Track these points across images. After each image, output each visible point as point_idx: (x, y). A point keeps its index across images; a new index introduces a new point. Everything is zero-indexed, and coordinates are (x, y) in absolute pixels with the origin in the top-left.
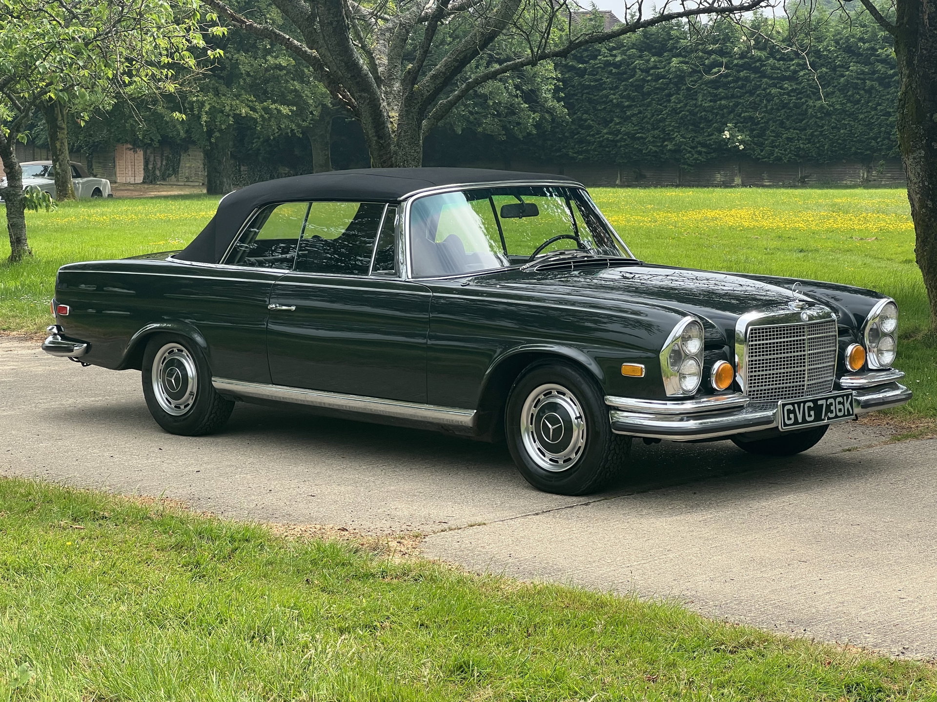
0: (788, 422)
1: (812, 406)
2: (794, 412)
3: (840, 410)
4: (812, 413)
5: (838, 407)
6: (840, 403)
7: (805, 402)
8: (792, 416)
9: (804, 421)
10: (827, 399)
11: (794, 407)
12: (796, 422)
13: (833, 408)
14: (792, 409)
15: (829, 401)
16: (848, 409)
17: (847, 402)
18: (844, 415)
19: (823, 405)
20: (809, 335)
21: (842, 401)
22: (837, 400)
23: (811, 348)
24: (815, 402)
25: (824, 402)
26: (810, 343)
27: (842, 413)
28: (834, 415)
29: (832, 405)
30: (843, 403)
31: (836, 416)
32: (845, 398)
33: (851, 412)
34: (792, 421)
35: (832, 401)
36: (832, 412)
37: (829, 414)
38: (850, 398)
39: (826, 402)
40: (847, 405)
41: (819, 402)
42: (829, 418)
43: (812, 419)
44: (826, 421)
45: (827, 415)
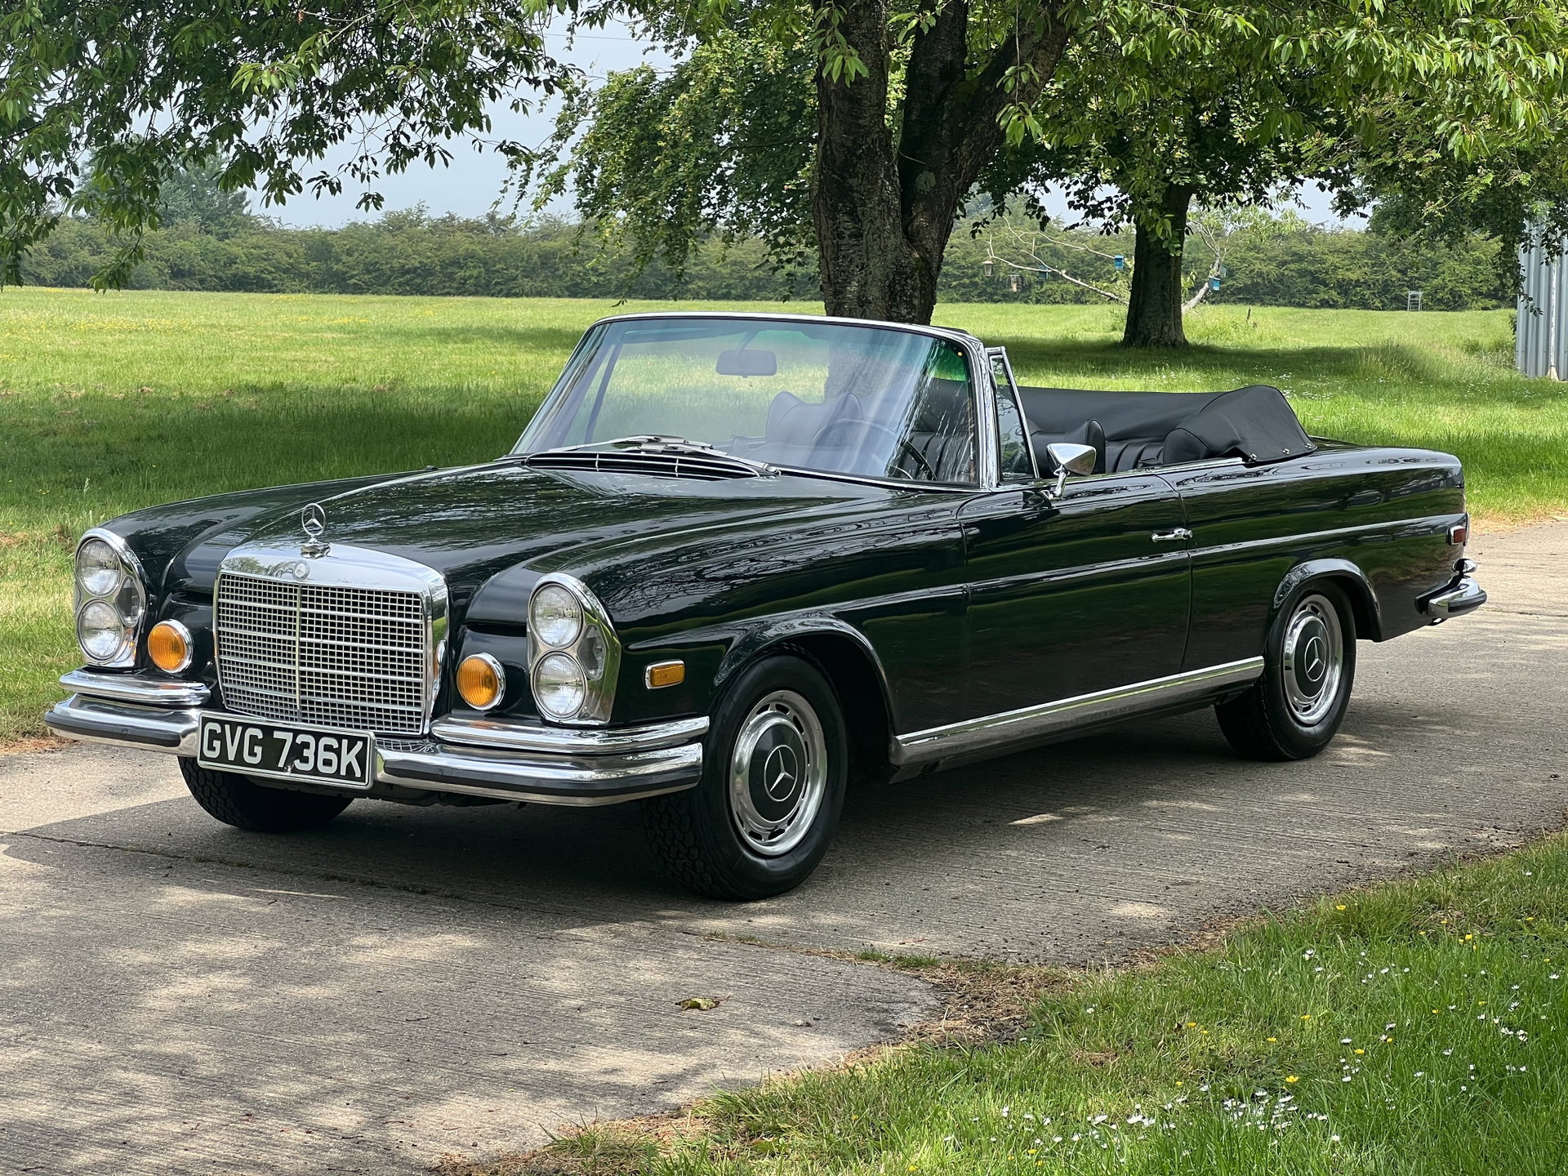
0: (208, 754)
1: (260, 736)
2: (221, 737)
3: (327, 763)
4: (258, 750)
5: (323, 755)
6: (328, 748)
7: (246, 726)
8: (217, 744)
9: (239, 760)
10: (296, 733)
11: (223, 729)
12: (223, 758)
13: (309, 753)
14: (219, 731)
15: (300, 739)
16: (350, 767)
17: (349, 750)
18: (337, 775)
19: (285, 741)
20: (304, 606)
21: (336, 746)
22: (324, 741)
23: (307, 632)
24: (268, 731)
25: (289, 737)
26: (304, 621)
27: (332, 770)
28: (309, 767)
29: (308, 747)
30: (338, 752)
31: (315, 771)
32: (345, 742)
33: (358, 774)
34: (215, 754)
35: (311, 739)
36: (305, 760)
37: (297, 763)
38: (360, 744)
39: (295, 738)
40: (349, 758)
41: (277, 735)
42: (295, 770)
43: (257, 760)
44: (287, 775)
45: (292, 763)
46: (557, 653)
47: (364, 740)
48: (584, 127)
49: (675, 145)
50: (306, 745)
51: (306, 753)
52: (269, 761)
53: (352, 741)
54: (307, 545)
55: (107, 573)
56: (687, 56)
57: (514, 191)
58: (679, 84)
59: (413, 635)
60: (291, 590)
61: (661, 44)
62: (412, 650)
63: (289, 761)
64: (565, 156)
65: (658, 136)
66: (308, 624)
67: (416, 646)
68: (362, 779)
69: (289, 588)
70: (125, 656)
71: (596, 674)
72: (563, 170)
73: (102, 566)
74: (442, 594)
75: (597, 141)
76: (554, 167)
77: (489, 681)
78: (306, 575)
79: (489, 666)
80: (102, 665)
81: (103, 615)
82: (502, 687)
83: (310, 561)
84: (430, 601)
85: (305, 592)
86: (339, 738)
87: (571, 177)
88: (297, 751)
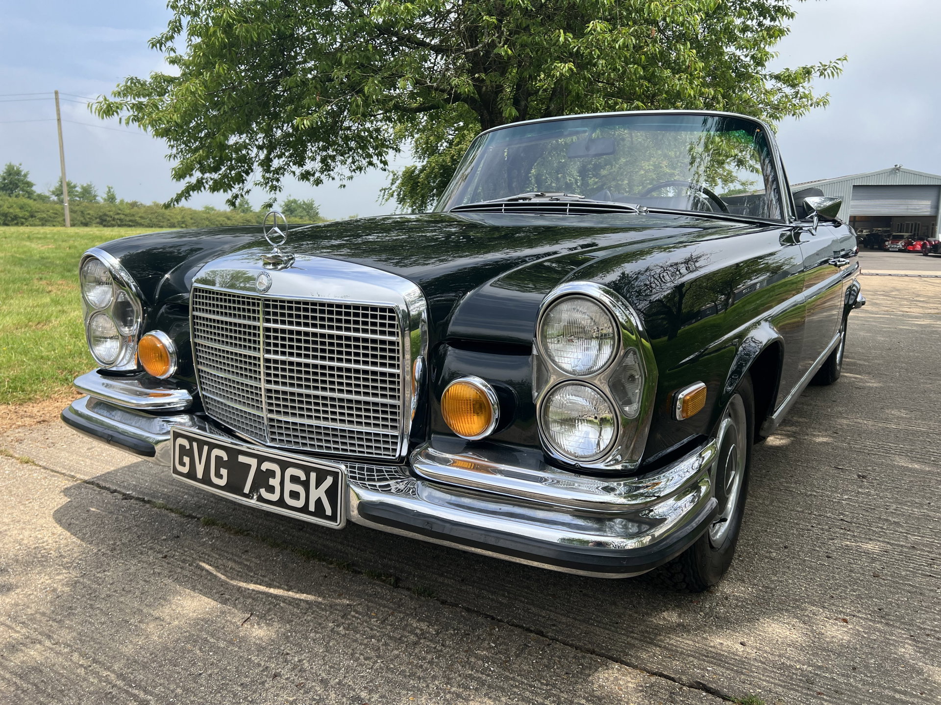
0: (180, 468)
1: (225, 458)
2: (190, 453)
3: (295, 495)
4: (224, 472)
5: (289, 486)
6: (295, 479)
7: (212, 446)
8: (186, 460)
9: (206, 480)
10: (261, 459)
11: (191, 446)
12: (191, 475)
13: (275, 482)
14: (188, 447)
15: (266, 466)
16: (319, 502)
17: (318, 485)
18: (304, 510)
19: (249, 466)
20: (268, 321)
21: (303, 477)
22: (290, 471)
23: (272, 348)
24: (233, 453)
25: (253, 462)
26: (268, 337)
27: (300, 504)
28: (275, 497)
29: (274, 477)
30: (306, 484)
31: (281, 503)
32: (313, 476)
33: (329, 512)
34: (185, 470)
35: (275, 467)
36: (271, 489)
37: (263, 491)
38: (329, 480)
39: (259, 465)
40: (318, 493)
41: (242, 459)
42: (261, 499)
43: (223, 482)
44: (253, 502)
45: (258, 491)
46: (577, 381)
47: (335, 475)
48: (398, 182)
49: (422, 185)
50: (272, 474)
51: (272, 482)
52: (235, 486)
53: (322, 476)
54: (270, 255)
55: (105, 288)
56: (425, 163)
57: (381, 197)
58: (424, 169)
59: (389, 354)
60: (254, 304)
61: (418, 160)
62: (387, 370)
63: (255, 488)
64: (394, 188)
65: (419, 182)
66: (274, 340)
67: (392, 366)
68: (333, 518)
69: (253, 302)
70: (125, 361)
71: (632, 410)
72: (394, 192)
73: (99, 283)
74: (419, 307)
75: (403, 184)
76: (391, 191)
77: (479, 406)
78: (268, 288)
79: (482, 392)
80: (107, 368)
81: (105, 324)
82: (496, 415)
83: (273, 274)
84: (406, 315)
85: (268, 306)
86: (307, 470)
87: (396, 194)
88: (262, 479)
